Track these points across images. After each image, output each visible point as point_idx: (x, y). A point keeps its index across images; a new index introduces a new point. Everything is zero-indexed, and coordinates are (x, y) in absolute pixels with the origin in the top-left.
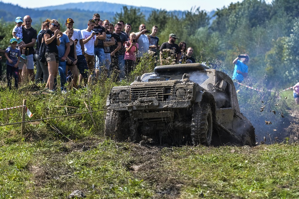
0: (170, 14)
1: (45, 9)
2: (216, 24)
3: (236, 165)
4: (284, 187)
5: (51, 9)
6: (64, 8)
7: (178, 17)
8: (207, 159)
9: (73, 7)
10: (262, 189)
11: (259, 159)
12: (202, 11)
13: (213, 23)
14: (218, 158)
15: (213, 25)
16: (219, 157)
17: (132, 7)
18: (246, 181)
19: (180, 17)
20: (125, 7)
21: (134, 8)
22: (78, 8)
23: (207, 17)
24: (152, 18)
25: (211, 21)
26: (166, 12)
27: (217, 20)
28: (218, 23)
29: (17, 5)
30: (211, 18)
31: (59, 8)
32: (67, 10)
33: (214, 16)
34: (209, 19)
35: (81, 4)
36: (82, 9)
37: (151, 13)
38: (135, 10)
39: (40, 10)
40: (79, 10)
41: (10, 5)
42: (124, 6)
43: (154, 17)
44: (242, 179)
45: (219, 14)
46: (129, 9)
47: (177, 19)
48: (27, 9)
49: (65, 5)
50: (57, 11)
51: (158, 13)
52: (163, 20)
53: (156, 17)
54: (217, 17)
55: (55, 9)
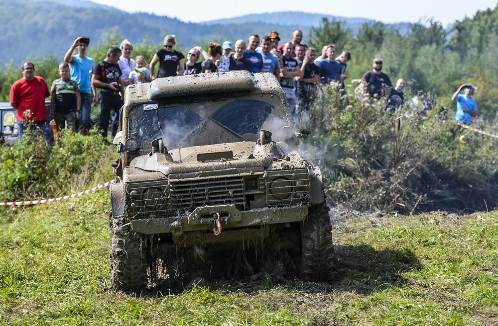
0: (389, 27)
1: (215, 23)
2: (455, 41)
3: (427, 241)
4: (486, 270)
5: (224, 23)
6: (243, 21)
7: (400, 32)
8: (390, 233)
9: (255, 20)
10: (454, 274)
11: (463, 232)
12: (436, 23)
13: (452, 40)
14: (405, 231)
15: (452, 44)
16: (407, 230)
17: (334, 18)
18: (436, 262)
19: (403, 32)
20: (325, 20)
21: (337, 20)
22: (263, 20)
23: (442, 31)
24: (363, 33)
25: (449, 38)
26: (382, 25)
27: (457, 36)
28: (459, 39)
29: (176, 18)
30: (448, 33)
31: (235, 22)
32: (247, 24)
33: (452, 31)
34: (445, 34)
35: (266, 15)
36: (268, 22)
37: (361, 27)
38: (339, 24)
39: (208, 24)
40: (264, 24)
41: (165, 18)
42: (325, 17)
43: (366, 33)
44: (430, 259)
45: (460, 27)
46: (330, 20)
47: (399, 36)
48: (190, 23)
49: (244, 17)
50: (232, 25)
51: (371, 26)
52: (379, 36)
53: (369, 32)
54: (456, 31)
55: (230, 22)
